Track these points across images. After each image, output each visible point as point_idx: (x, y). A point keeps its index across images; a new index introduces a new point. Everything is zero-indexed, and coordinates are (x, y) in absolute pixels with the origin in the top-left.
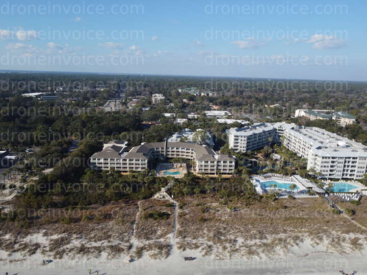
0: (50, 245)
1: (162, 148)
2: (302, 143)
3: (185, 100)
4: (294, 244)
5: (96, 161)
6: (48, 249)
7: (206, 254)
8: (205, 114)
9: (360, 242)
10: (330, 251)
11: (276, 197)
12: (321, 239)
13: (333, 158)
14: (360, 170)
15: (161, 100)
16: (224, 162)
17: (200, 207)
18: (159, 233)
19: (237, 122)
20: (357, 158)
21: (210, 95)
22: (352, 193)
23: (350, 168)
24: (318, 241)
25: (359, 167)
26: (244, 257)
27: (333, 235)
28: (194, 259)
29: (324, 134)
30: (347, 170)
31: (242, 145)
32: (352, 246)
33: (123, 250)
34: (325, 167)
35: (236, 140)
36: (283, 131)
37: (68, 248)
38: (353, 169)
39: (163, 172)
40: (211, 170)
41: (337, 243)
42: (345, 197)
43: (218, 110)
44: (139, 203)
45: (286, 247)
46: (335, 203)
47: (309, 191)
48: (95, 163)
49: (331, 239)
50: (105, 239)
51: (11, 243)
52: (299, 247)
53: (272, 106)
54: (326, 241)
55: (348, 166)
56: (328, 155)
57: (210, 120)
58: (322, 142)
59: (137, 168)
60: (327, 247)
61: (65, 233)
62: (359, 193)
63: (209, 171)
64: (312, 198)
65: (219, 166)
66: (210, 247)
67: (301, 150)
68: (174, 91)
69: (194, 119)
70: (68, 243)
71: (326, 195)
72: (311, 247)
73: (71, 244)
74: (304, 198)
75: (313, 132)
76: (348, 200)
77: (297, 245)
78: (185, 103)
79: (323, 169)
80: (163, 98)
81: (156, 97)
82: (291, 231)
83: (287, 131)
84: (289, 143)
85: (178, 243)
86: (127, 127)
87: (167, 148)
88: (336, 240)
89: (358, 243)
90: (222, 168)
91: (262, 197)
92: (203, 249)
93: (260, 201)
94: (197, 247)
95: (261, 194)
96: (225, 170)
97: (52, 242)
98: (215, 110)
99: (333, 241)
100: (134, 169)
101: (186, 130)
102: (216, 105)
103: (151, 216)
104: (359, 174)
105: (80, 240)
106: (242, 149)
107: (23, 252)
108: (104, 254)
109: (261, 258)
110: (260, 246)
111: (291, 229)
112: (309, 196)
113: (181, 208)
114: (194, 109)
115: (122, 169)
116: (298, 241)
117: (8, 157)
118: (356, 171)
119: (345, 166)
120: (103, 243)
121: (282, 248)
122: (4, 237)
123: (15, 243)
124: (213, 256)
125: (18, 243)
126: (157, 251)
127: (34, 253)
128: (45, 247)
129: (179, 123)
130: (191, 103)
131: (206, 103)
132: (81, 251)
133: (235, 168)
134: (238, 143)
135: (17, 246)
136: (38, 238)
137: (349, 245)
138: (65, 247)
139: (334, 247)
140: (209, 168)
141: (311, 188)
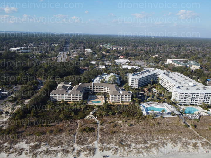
0: (29, 149)
3: (104, 53)
4: (162, 147)
5: (54, 96)
6: (28, 152)
7: (115, 153)
9: (198, 145)
10: (182, 150)
11: (154, 117)
12: (177, 144)
17: (112, 124)
18: (89, 140)
20: (199, 93)
21: (119, 49)
22: (195, 114)
23: (195, 99)
24: (175, 145)
26: (135, 155)
27: (184, 141)
28: (108, 156)
29: (182, 77)
31: (136, 84)
32: (193, 148)
33: (69, 152)
37: (39, 151)
38: (197, 99)
39: (91, 101)
40: (118, 100)
41: (186, 145)
42: (191, 117)
43: (123, 59)
44: (78, 121)
45: (158, 148)
46: (186, 120)
47: (172, 113)
48: (53, 97)
49: (182, 144)
50: (60, 145)
51: (8, 148)
52: (165, 148)
53: (154, 56)
54: (180, 145)
56: (183, 92)
57: (118, 66)
59: (77, 99)
60: (180, 148)
61: (38, 142)
62: (199, 114)
64: (173, 117)
65: (123, 98)
66: (117, 149)
67: (169, 86)
68: (98, 46)
69: (109, 65)
70: (39, 148)
71: (181, 116)
72: (171, 148)
73: (41, 149)
74: (169, 118)
76: (193, 118)
77: (164, 147)
79: (180, 99)
80: (91, 51)
81: (87, 51)
82: (161, 138)
83: (161, 75)
84: (162, 82)
85: (99, 147)
86: (71, 72)
87: (94, 86)
88: (185, 144)
89: (197, 145)
90: (124, 99)
91: (146, 117)
92: (113, 151)
93: (145, 120)
94: (110, 149)
95: (146, 115)
96: (126, 100)
97: (30, 147)
98: (121, 59)
99: (183, 144)
100: (75, 100)
101: (105, 73)
103: (85, 130)
104: (200, 102)
105: (46, 146)
106: (136, 86)
107: (15, 154)
108: (59, 155)
109: (144, 155)
110: (144, 148)
111: (161, 137)
112: (172, 116)
113: (101, 125)
114: (109, 59)
115: (68, 100)
116: (164, 145)
117: (4, 92)
119: (192, 98)
120: (58, 148)
121: (156, 149)
122: (4, 145)
123: (11, 148)
124: (118, 155)
125: (12, 148)
126: (88, 152)
127: (21, 154)
128: (27, 151)
129: (100, 69)
130: (108, 54)
131: (116, 54)
132: (47, 153)
133: (132, 99)
134: (133, 82)
135: (11, 150)
136: (23, 145)
137: (192, 147)
138: (38, 150)
139: (184, 148)
140: (117, 99)
141: (173, 111)
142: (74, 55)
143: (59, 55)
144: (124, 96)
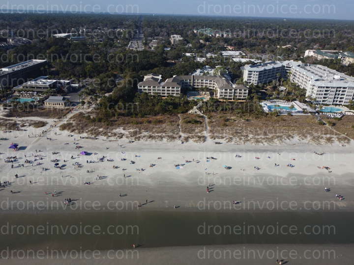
0: (130, 134)
1: (190, 80)
2: (305, 77)
3: (201, 41)
6: (129, 136)
7: (229, 141)
8: (221, 54)
9: (333, 139)
10: (311, 143)
11: (278, 114)
12: (306, 137)
13: (327, 87)
14: (348, 97)
15: (179, 40)
16: (240, 90)
17: (222, 118)
18: (196, 131)
19: (251, 61)
20: (346, 88)
21: (225, 35)
22: (337, 113)
23: (340, 96)
24: (303, 138)
25: (347, 95)
26: (253, 144)
29: (325, 70)
30: (338, 98)
31: (254, 80)
33: (176, 138)
34: (319, 94)
35: (249, 75)
36: (290, 68)
37: (142, 136)
38: (342, 96)
40: (229, 96)
43: (233, 50)
44: (179, 115)
45: (281, 140)
46: (322, 119)
48: (142, 89)
53: (284, 47)
54: (309, 138)
55: (339, 94)
56: (323, 85)
57: (226, 59)
58: (321, 76)
59: (173, 94)
60: (309, 141)
62: (343, 113)
63: (228, 97)
64: (306, 115)
66: (231, 138)
69: (211, 58)
71: (317, 114)
73: (143, 134)
75: (316, 69)
76: (333, 117)
77: (289, 139)
78: (202, 44)
79: (318, 96)
80: (181, 38)
81: (175, 38)
83: (294, 67)
84: (294, 78)
85: (210, 136)
87: (194, 80)
89: (331, 139)
90: (238, 94)
91: (268, 114)
92: (226, 139)
93: (266, 116)
94: (223, 138)
95: (267, 112)
98: (230, 50)
99: (314, 138)
100: (171, 95)
101: (207, 66)
102: (231, 45)
103: (190, 122)
106: (254, 82)
108: (165, 140)
109: (264, 145)
110: (264, 139)
112: (303, 115)
113: (209, 118)
114: (211, 49)
115: (161, 94)
117: (73, 85)
118: (344, 99)
119: (336, 94)
121: (278, 140)
124: (233, 143)
126: (197, 139)
128: (127, 135)
130: (207, 43)
131: (222, 43)
132: (150, 137)
133: (248, 95)
134: (251, 77)
137: (324, 140)
139: (314, 141)
140: (228, 94)
142: (154, 45)
143: (130, 44)
144: (238, 90)
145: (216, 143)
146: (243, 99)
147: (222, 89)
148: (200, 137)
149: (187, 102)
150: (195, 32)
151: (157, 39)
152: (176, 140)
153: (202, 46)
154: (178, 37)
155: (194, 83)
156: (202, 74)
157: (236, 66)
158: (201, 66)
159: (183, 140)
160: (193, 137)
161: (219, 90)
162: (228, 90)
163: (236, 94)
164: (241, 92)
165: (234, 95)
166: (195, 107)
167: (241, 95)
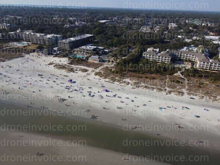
1: (178, 54)
3: (190, 28)
7: (201, 98)
8: (204, 38)
15: (175, 27)
21: (209, 25)
28: (194, 99)
33: (163, 90)
44: (167, 76)
57: (208, 41)
59: (165, 61)
63: (205, 68)
66: (203, 96)
69: (196, 40)
78: (191, 30)
81: (172, 25)
90: (213, 67)
98: (211, 35)
100: (163, 62)
101: (192, 45)
102: (213, 32)
115: (157, 61)
124: (204, 100)
126: (177, 93)
129: (187, 42)
130: (195, 30)
131: (206, 30)
140: (205, 66)
142: (157, 29)
143: (142, 28)
144: (214, 64)
145: (191, 98)
146: (216, 71)
147: (201, 62)
148: (179, 92)
149: (174, 68)
150: (187, 21)
151: (159, 26)
152: (162, 92)
153: (190, 31)
154: (174, 25)
155: (181, 55)
156: (187, 50)
157: (215, 46)
158: (188, 45)
159: (167, 92)
160: (174, 92)
161: (198, 62)
162: (206, 63)
163: (211, 67)
164: (216, 65)
165: (210, 67)
166: (179, 72)
167: (215, 67)
